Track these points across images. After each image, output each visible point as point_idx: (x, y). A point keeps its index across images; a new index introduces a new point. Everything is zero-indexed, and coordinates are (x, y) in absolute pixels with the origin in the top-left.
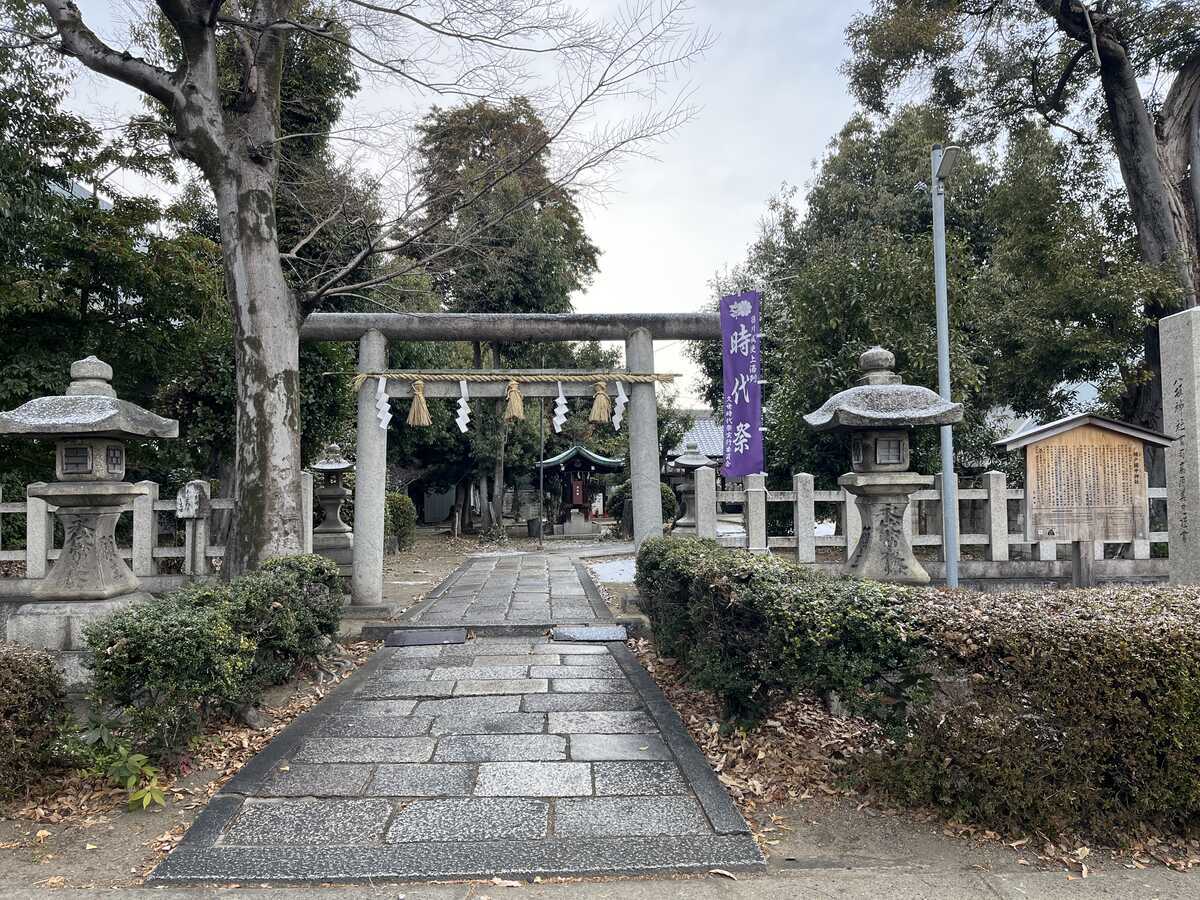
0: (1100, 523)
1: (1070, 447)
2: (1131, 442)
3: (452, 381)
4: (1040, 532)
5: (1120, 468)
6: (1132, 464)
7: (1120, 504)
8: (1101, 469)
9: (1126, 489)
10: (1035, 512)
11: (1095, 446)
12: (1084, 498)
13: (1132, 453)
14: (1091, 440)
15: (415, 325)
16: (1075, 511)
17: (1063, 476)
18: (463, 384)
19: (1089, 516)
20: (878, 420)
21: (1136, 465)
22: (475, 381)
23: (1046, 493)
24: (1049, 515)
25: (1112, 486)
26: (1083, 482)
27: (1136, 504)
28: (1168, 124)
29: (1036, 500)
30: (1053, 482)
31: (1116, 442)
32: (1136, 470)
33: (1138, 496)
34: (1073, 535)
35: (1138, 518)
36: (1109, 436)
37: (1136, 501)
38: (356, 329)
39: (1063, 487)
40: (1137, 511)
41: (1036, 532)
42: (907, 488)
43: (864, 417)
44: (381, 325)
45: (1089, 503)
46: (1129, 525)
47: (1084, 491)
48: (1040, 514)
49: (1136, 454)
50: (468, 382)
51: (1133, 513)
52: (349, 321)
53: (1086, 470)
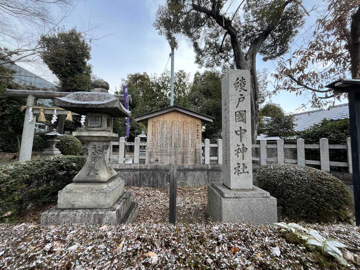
0: (180, 157)
1: (168, 121)
2: (196, 120)
3: (52, 110)
4: (152, 160)
5: (190, 132)
6: (196, 130)
7: (190, 148)
8: (181, 131)
9: (193, 140)
10: (150, 150)
11: (180, 121)
12: (173, 145)
13: (196, 125)
14: (178, 118)
15: (43, 94)
16: (169, 150)
17: (164, 134)
18: (55, 111)
19: (175, 153)
20: (75, 104)
21: (198, 130)
22: (59, 110)
23: (155, 142)
24: (156, 152)
25: (186, 139)
26: (173, 137)
27: (197, 148)
28: (248, 56)
29: (151, 145)
30: (159, 137)
31: (189, 120)
32: (198, 133)
33: (198, 145)
34: (167, 161)
35: (198, 155)
36: (186, 117)
37: (197, 147)
38: (25, 94)
39: (164, 139)
40: (198, 151)
41: (150, 160)
42: (100, 138)
43: (68, 102)
44: (33, 94)
45: (175, 147)
46: (194, 157)
47: (174, 141)
48: (152, 151)
49: (198, 125)
50: (57, 110)
51: (195, 152)
52: (24, 92)
53: (175, 132)
